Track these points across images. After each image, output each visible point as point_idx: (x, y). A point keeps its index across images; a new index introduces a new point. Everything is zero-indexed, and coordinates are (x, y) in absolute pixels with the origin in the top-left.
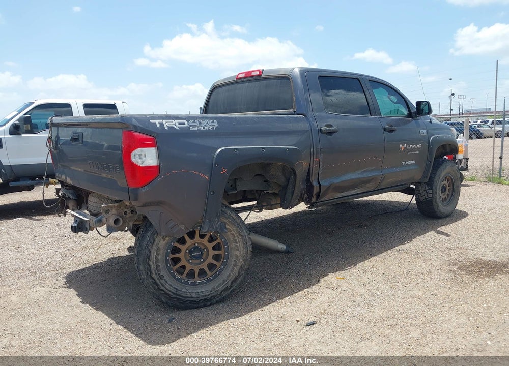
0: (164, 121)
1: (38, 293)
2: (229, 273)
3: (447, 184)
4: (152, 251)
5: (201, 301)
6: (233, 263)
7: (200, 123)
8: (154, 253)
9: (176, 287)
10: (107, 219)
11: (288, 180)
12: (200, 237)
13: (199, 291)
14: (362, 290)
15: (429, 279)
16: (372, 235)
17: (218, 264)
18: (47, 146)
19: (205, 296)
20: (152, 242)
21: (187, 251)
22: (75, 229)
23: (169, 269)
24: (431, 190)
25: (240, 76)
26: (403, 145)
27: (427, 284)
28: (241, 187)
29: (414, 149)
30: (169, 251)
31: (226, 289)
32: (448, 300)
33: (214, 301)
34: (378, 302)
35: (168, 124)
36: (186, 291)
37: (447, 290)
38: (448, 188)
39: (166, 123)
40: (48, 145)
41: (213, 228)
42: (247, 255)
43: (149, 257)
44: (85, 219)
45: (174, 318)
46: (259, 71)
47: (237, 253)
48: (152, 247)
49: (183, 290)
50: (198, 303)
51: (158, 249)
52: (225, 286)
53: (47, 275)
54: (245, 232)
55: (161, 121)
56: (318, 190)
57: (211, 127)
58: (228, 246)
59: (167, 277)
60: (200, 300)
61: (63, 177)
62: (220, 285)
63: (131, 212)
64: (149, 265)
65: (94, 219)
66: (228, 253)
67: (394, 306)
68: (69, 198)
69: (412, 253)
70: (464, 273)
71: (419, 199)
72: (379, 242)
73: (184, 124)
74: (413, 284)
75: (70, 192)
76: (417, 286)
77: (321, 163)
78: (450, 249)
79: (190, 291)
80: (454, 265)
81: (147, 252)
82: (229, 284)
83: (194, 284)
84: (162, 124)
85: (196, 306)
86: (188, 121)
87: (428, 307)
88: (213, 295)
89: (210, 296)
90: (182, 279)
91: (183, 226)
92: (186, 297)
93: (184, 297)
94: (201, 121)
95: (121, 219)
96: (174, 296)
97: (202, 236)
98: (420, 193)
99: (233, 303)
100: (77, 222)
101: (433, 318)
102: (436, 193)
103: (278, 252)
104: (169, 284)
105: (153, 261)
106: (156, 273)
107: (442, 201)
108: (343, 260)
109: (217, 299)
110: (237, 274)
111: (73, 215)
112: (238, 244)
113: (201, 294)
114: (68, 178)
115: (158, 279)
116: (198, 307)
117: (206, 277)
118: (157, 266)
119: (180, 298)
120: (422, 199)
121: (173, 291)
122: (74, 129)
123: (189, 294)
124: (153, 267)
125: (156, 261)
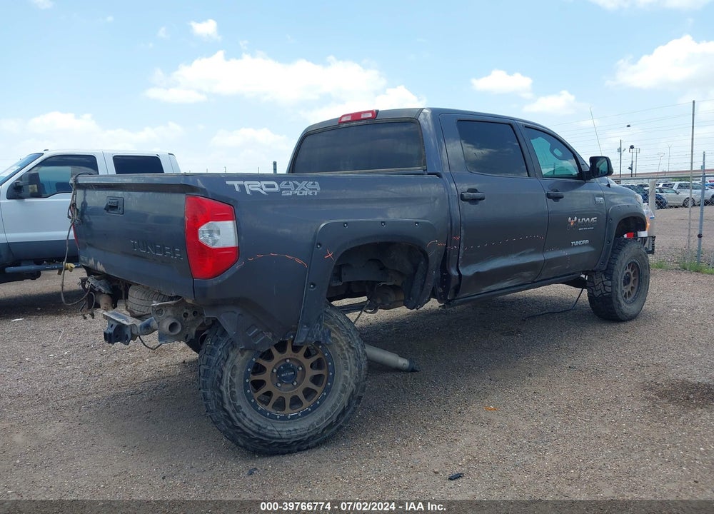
0: (246, 183)
1: (53, 430)
2: (334, 402)
3: (632, 273)
4: (225, 370)
5: (294, 444)
6: (340, 387)
7: (296, 186)
8: (227, 374)
9: (259, 423)
10: (158, 323)
11: (416, 268)
12: (293, 350)
13: (291, 429)
14: (524, 427)
15: (618, 410)
16: (528, 346)
17: (319, 389)
18: (69, 217)
19: (301, 436)
20: (226, 358)
21: (275, 371)
22: (110, 338)
23: (249, 397)
24: (610, 282)
25: (344, 120)
26: (573, 218)
27: (615, 417)
28: (347, 277)
29: (587, 224)
30: (249, 370)
31: (330, 426)
32: (649, 441)
33: (312, 443)
34: (549, 444)
35: (251, 186)
36: (272, 428)
37: (645, 426)
38: (633, 278)
39: (248, 185)
40: (70, 214)
41: (313, 337)
42: (360, 376)
43: (220, 380)
44: (125, 323)
45: (256, 469)
46: (372, 112)
47: (347, 373)
48: (225, 365)
49: (269, 428)
50: (290, 446)
51: (234, 367)
52: (329, 422)
53: (65, 403)
54: (357, 343)
55: (241, 183)
56: (457, 282)
57: (311, 192)
58: (333, 363)
59: (245, 409)
60: (293, 442)
61: (92, 262)
62: (322, 419)
63: (194, 314)
64: (221, 392)
65: (139, 323)
66: (333, 374)
67: (572, 450)
68: (100, 291)
69: (589, 371)
70: (666, 401)
71: (593, 294)
72: (540, 356)
73: (273, 187)
74: (596, 418)
75: (102, 283)
76: (601, 421)
77: (462, 244)
78: (642, 366)
79: (279, 429)
80: (651, 389)
81: (218, 372)
82: (334, 419)
83: (284, 418)
84: (242, 187)
85: (286, 450)
86: (279, 184)
87: (621, 452)
88: (311, 434)
89: (307, 437)
90: (266, 412)
91: (271, 333)
92: (273, 438)
93: (269, 437)
94: (296, 183)
95: (180, 324)
96: (255, 436)
97: (296, 349)
98: (594, 286)
99: (340, 447)
100: (114, 328)
101: (630, 468)
102: (618, 285)
103: (398, 370)
104: (249, 419)
105: (227, 385)
106: (230, 402)
107: (625, 296)
108: (492, 382)
109: (316, 441)
110: (346, 405)
111: (106, 317)
112: (348, 361)
113: (294, 434)
114: (98, 263)
115: (233, 411)
116: (290, 453)
117: (301, 409)
118: (232, 393)
119: (264, 439)
120: (597, 294)
121: (254, 429)
122: (111, 193)
123: (277, 433)
124: (226, 394)
125: (230, 386)
